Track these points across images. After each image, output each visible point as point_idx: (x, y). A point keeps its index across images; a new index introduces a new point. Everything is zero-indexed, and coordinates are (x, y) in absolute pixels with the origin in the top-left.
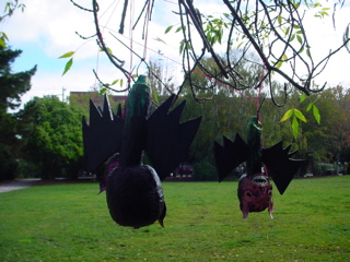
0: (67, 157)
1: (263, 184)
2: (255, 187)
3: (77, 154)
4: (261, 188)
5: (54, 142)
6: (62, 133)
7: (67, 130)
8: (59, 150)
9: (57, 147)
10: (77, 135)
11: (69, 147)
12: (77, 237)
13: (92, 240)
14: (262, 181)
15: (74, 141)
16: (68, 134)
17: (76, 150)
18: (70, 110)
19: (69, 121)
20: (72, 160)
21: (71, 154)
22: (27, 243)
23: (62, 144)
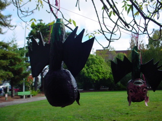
0: (94, 80)
1: (140, 85)
2: (135, 87)
3: (99, 78)
4: (138, 87)
5: (88, 73)
6: (92, 68)
7: (94, 67)
8: (91, 76)
9: (90, 75)
10: (99, 69)
11: (95, 75)
12: (94, 116)
13: (100, 117)
14: (139, 83)
15: (97, 72)
16: (95, 69)
17: (98, 76)
18: (95, 58)
19: (95, 63)
20: (97, 81)
21: (96, 78)
22: (71, 118)
23: (92, 73)
